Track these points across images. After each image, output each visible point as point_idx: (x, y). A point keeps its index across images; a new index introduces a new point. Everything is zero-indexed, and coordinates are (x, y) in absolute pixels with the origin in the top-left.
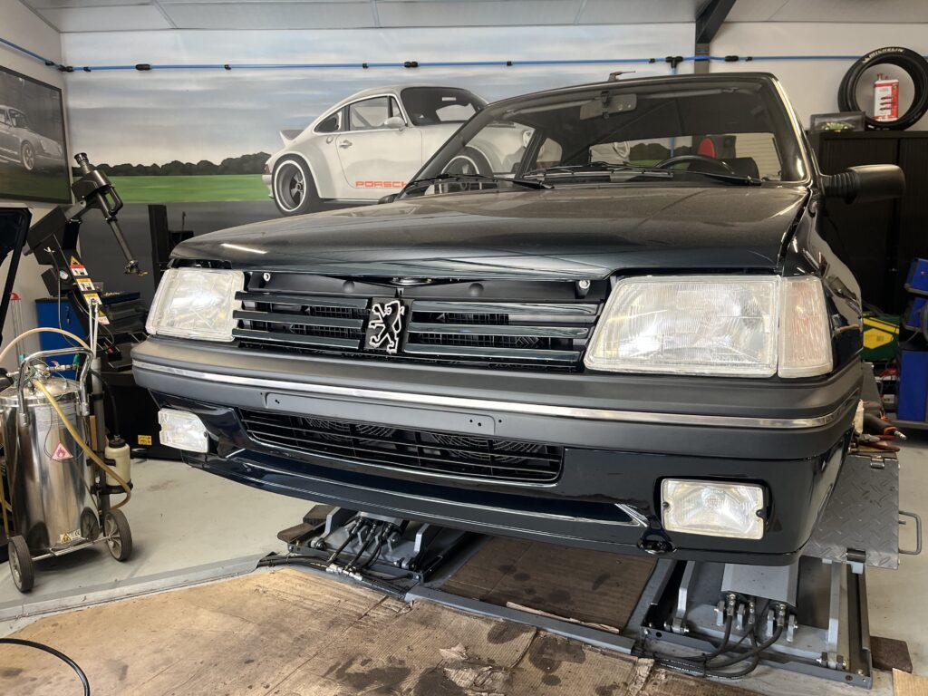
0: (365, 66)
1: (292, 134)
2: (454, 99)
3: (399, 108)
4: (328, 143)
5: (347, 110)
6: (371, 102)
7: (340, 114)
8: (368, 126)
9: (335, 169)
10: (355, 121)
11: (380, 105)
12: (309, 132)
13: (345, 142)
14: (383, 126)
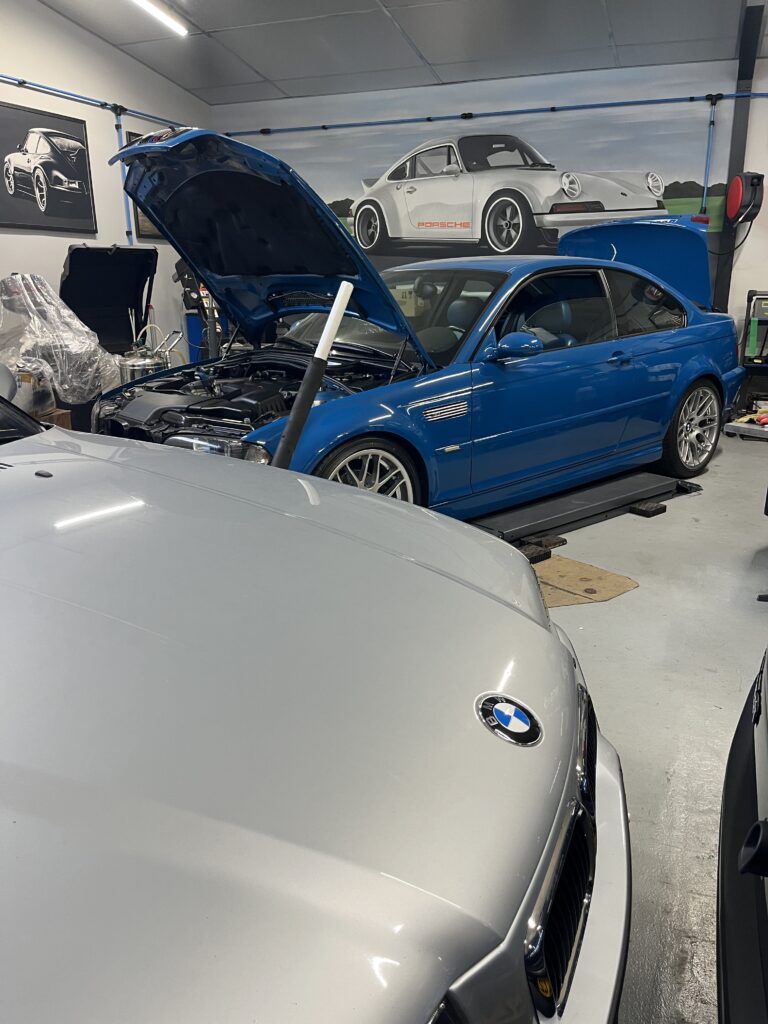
0: (429, 120)
1: (370, 183)
2: (503, 146)
3: (457, 156)
4: (398, 189)
5: (414, 160)
6: (434, 152)
7: (408, 164)
8: (430, 174)
9: (402, 212)
10: (420, 170)
11: (441, 154)
12: (383, 180)
13: (412, 188)
14: (442, 173)
